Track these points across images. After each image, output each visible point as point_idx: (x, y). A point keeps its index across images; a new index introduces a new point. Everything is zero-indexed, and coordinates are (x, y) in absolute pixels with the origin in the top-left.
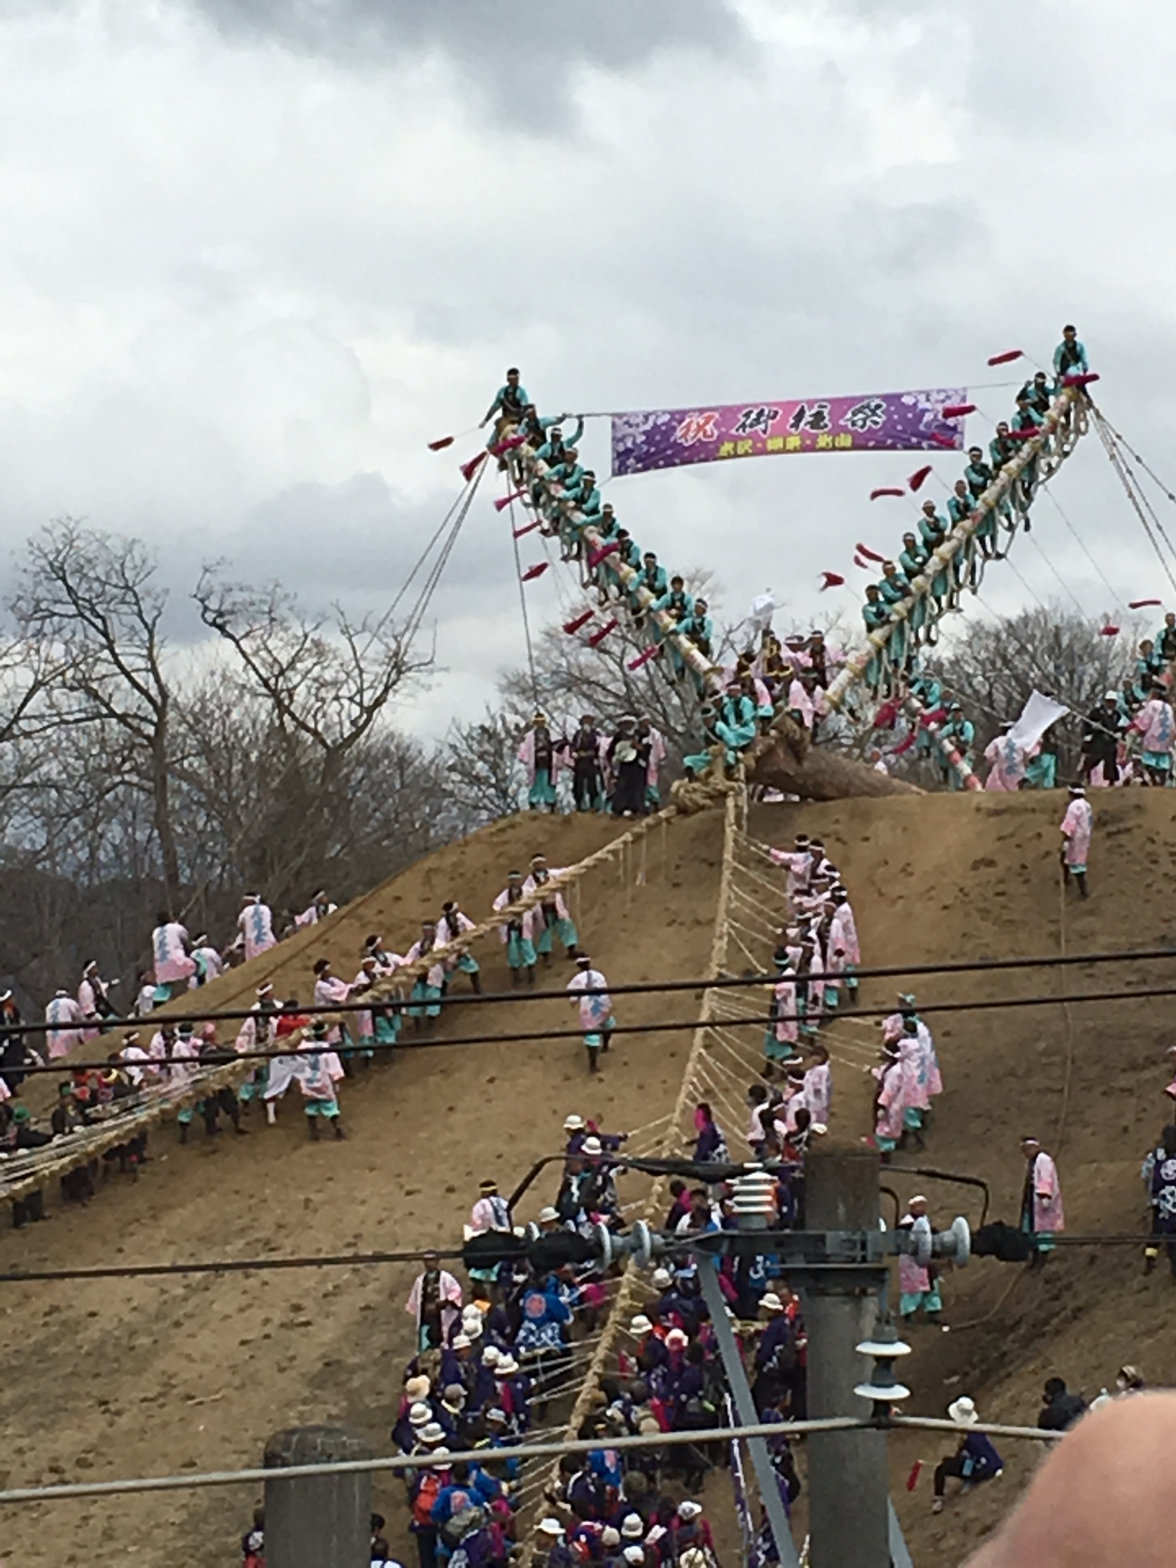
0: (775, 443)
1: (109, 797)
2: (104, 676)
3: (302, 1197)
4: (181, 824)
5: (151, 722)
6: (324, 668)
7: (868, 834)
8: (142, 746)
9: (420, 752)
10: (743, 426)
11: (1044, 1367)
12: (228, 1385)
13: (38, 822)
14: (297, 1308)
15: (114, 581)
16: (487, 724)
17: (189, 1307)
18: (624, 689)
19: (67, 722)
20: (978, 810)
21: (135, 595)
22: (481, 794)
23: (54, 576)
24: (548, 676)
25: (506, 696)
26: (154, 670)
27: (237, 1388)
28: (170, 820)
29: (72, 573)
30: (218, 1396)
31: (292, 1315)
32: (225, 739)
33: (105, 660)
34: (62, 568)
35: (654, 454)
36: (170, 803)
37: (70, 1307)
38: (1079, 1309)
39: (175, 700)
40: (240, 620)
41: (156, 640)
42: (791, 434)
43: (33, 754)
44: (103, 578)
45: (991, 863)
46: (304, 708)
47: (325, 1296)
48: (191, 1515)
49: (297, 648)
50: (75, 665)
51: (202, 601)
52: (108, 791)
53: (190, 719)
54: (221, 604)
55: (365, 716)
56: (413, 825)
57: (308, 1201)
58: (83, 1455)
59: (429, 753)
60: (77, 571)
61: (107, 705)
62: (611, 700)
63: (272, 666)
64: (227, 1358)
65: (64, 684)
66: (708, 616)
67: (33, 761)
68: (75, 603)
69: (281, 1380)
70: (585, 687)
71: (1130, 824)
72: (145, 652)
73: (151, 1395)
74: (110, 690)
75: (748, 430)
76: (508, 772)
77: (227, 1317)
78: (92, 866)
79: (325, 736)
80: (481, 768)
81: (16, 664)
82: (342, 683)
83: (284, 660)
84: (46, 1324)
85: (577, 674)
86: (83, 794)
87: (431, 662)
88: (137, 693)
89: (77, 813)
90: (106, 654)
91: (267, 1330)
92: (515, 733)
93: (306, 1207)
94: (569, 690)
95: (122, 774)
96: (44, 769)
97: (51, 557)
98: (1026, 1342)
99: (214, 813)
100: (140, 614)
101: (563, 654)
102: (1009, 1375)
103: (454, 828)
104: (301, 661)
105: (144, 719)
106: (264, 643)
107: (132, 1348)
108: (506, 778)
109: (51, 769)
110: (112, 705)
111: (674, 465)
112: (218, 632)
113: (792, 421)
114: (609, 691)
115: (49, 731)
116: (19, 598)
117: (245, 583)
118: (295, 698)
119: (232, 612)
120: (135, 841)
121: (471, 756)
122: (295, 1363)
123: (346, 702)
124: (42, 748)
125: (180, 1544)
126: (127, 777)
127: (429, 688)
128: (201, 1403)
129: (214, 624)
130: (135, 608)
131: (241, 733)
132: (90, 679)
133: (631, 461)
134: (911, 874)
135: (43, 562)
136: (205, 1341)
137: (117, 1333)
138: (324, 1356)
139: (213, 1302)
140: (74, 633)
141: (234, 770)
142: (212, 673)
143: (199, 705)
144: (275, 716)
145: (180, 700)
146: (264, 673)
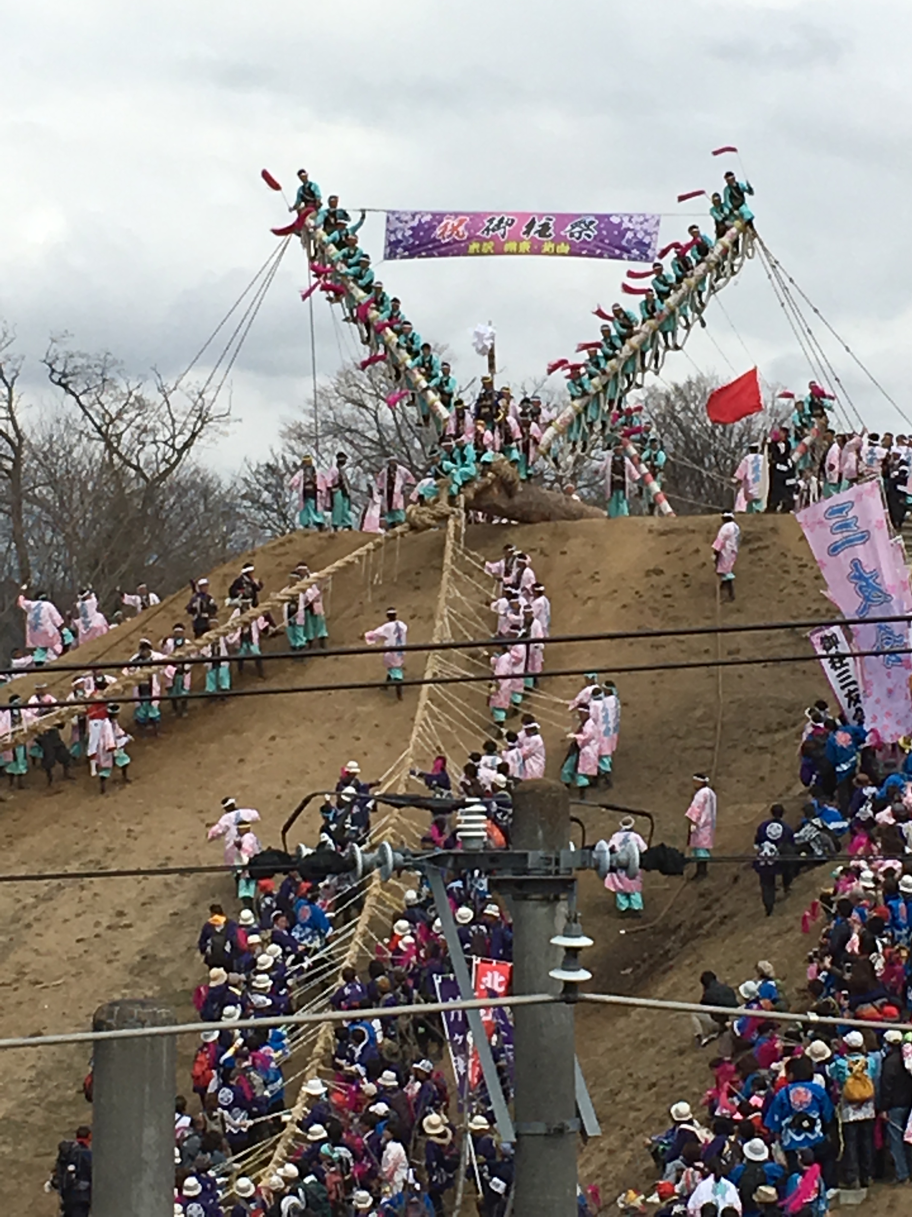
3: (125, 827)
4: (33, 538)
5: (9, 459)
6: (144, 419)
7: (565, 549)
8: (3, 478)
9: (219, 485)
11: (698, 962)
12: (66, 973)
14: (121, 914)
16: (272, 462)
17: (35, 913)
18: (378, 436)
20: (650, 531)
22: (266, 517)
24: (319, 425)
25: (286, 440)
26: (12, 419)
27: (73, 976)
28: (25, 535)
30: (59, 982)
31: (118, 919)
32: (68, 472)
35: (417, 246)
36: (24, 521)
38: (725, 917)
39: (29, 441)
40: (79, 381)
41: (15, 395)
45: (659, 572)
46: (128, 449)
47: (144, 904)
48: (38, 1074)
49: (124, 402)
51: (50, 365)
53: (41, 456)
54: (65, 367)
55: (176, 456)
56: (213, 540)
57: (130, 830)
59: (226, 484)
62: (367, 444)
63: (103, 416)
64: (67, 952)
69: (107, 969)
70: (347, 434)
71: (768, 543)
72: (5, 404)
73: (8, 981)
76: (287, 500)
77: (66, 921)
79: (145, 471)
80: (266, 496)
82: (158, 430)
83: (113, 410)
85: (341, 424)
87: (227, 414)
91: (97, 930)
93: (129, 836)
94: (335, 436)
98: (685, 941)
99: (58, 530)
101: (331, 408)
102: (671, 967)
103: (245, 543)
104: (126, 412)
105: (5, 457)
106: (98, 399)
108: (285, 505)
111: (432, 256)
112: (62, 390)
114: (366, 437)
117: (84, 351)
118: (122, 441)
119: (73, 375)
121: (258, 487)
122: (118, 957)
123: (161, 445)
125: (30, 1096)
127: (225, 434)
128: (46, 987)
129: (59, 383)
131: (80, 468)
133: (400, 250)
134: (598, 581)
136: (50, 940)
138: (142, 951)
139: (55, 909)
141: (74, 496)
142: (58, 421)
143: (47, 446)
144: (107, 455)
145: (33, 442)
146: (98, 422)
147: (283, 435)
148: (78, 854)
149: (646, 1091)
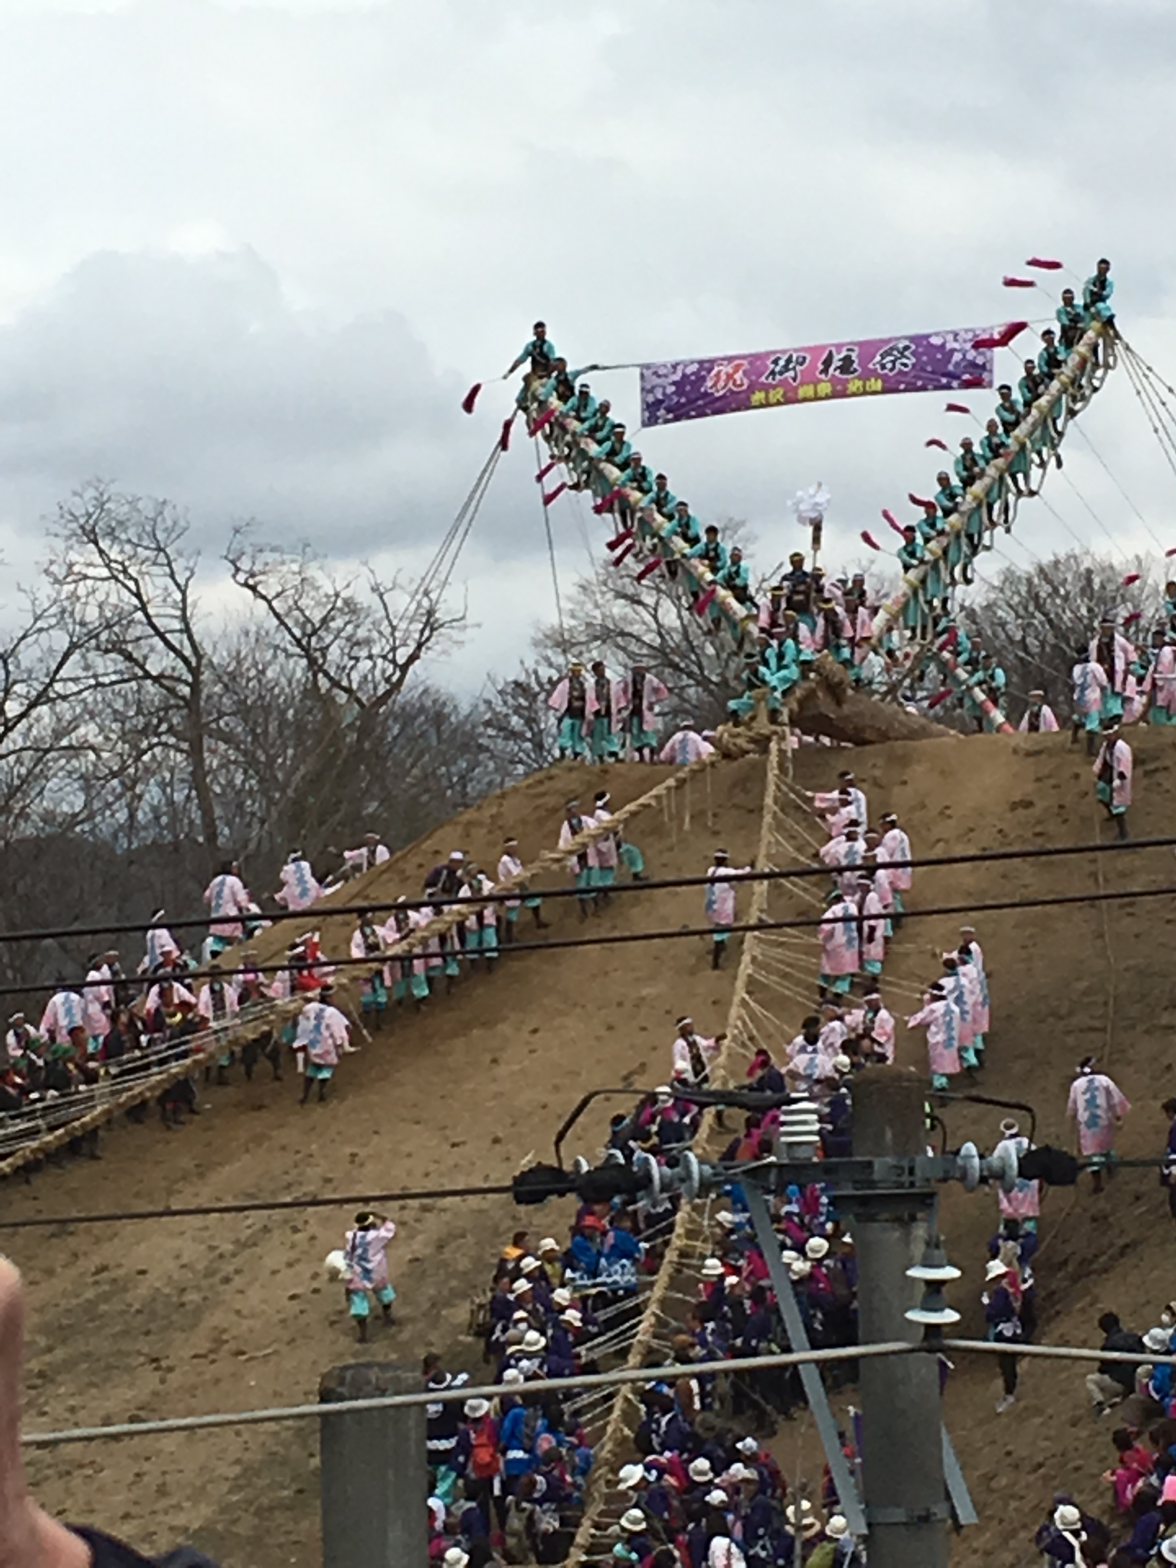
0: (806, 391)
1: (146, 758)
2: (139, 639)
3: (348, 1150)
4: (219, 784)
5: (186, 683)
6: (357, 626)
7: (905, 778)
8: (178, 707)
9: (455, 707)
10: (773, 373)
11: (1091, 1305)
12: (279, 1340)
13: (76, 785)
15: (145, 543)
16: (522, 678)
17: (235, 1263)
18: (659, 640)
19: (103, 685)
20: (1015, 752)
21: (167, 556)
22: (516, 748)
23: (85, 539)
24: (582, 628)
25: (541, 649)
26: (187, 630)
27: (286, 1343)
28: (208, 780)
29: (104, 536)
30: (269, 1351)
32: (261, 697)
33: (141, 623)
34: (93, 530)
35: (683, 405)
36: (207, 762)
37: (119, 1266)
38: (1127, 1246)
39: (209, 659)
40: (272, 580)
41: (189, 601)
42: (821, 381)
43: (68, 717)
44: (135, 540)
45: (1028, 804)
46: (338, 667)
48: (245, 1470)
49: (329, 607)
50: (109, 626)
51: (233, 562)
52: (145, 752)
53: (226, 679)
54: (253, 565)
55: (398, 674)
56: (450, 781)
57: (353, 1155)
58: (136, 1412)
59: (465, 708)
60: (108, 534)
61: (142, 667)
62: (645, 651)
63: (304, 626)
64: (277, 1313)
65: (98, 648)
66: (743, 563)
67: (70, 723)
68: (108, 566)
69: (331, 1334)
70: (619, 639)
71: (1168, 763)
72: (178, 613)
73: (202, 1351)
74: (145, 651)
75: (778, 377)
76: (542, 726)
77: (274, 1272)
78: (131, 827)
79: (359, 694)
80: (516, 722)
81: (51, 627)
82: (374, 641)
83: (317, 616)
84: (96, 1283)
85: (612, 627)
86: (121, 755)
87: (463, 618)
88: (172, 655)
89: (114, 775)
90: (139, 615)
91: (315, 1285)
92: (547, 687)
93: (352, 1162)
94: (604, 642)
95: (159, 735)
96: (82, 730)
97: (82, 521)
98: (1075, 1279)
99: (251, 772)
100: (172, 575)
101: (597, 606)
102: (1058, 1313)
103: (490, 783)
104: (333, 619)
105: (179, 680)
106: (296, 603)
107: (182, 1305)
108: (541, 731)
109: (88, 731)
110: (148, 667)
111: (705, 415)
112: (250, 593)
113: (821, 367)
114: (644, 643)
115: (85, 694)
116: (52, 562)
117: (277, 542)
118: (329, 658)
119: (263, 573)
120: (173, 802)
121: (505, 710)
123: (380, 661)
124: (78, 710)
125: (235, 1498)
126: (164, 738)
127: (461, 643)
128: (251, 1359)
129: (246, 585)
130: (167, 569)
131: (276, 691)
132: (125, 642)
133: (661, 412)
134: (950, 817)
135: (74, 525)
136: (255, 1298)
137: (167, 1291)
139: (261, 1258)
140: (108, 595)
141: (271, 729)
142: (247, 634)
143: (234, 664)
144: (310, 674)
145: (215, 660)
146: (297, 632)
147: (536, 643)
148: (289, 1186)
149: (1029, 1473)
